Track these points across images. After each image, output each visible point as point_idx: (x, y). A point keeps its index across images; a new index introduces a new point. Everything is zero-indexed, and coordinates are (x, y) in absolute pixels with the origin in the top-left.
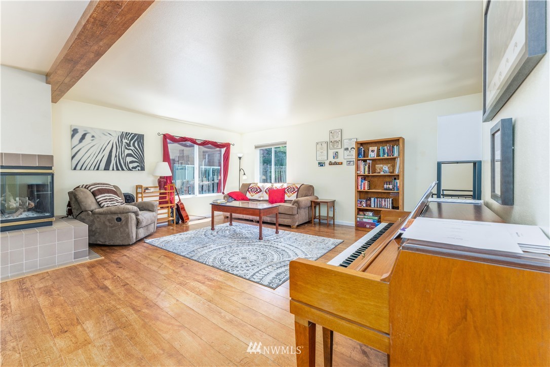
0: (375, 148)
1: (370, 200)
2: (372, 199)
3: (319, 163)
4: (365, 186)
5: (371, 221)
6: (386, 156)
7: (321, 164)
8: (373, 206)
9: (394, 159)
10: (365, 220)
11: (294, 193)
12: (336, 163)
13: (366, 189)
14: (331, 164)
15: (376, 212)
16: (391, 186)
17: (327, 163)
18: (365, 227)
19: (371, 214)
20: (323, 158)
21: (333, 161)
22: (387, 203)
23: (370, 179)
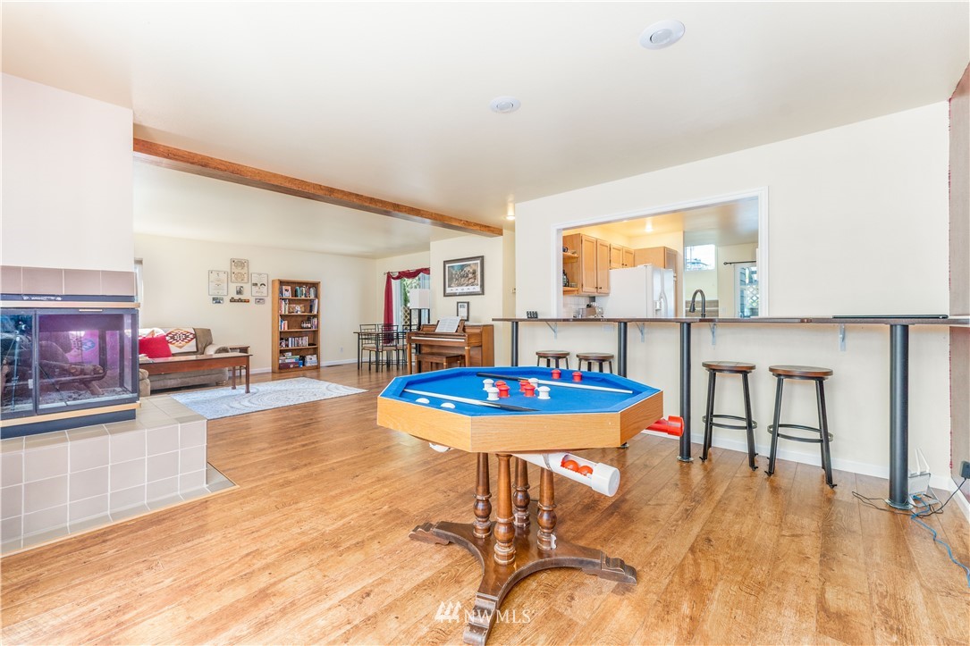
0: (289, 288)
1: (287, 340)
2: (290, 339)
3: (214, 299)
4: (285, 326)
5: (294, 360)
6: (303, 297)
7: (217, 300)
8: (290, 346)
9: (312, 301)
10: (287, 361)
11: (189, 341)
12: (240, 301)
13: (286, 329)
14: (233, 300)
15: (294, 352)
16: (309, 325)
17: (227, 299)
18: (289, 367)
19: (290, 354)
20: (221, 293)
21: (237, 297)
22: (304, 342)
23: (289, 319)
